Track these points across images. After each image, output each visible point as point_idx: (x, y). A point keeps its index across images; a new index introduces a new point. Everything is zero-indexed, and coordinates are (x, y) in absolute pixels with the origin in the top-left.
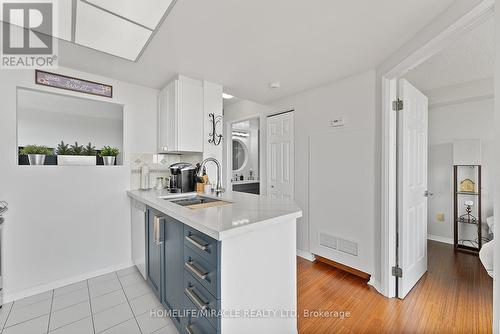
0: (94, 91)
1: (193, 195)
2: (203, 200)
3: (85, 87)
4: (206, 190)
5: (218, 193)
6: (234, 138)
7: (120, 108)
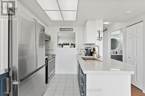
0: (69, 30)
1: (91, 57)
2: (94, 59)
3: (68, 30)
4: (95, 56)
5: (98, 57)
6: (112, 38)
7: (75, 33)
